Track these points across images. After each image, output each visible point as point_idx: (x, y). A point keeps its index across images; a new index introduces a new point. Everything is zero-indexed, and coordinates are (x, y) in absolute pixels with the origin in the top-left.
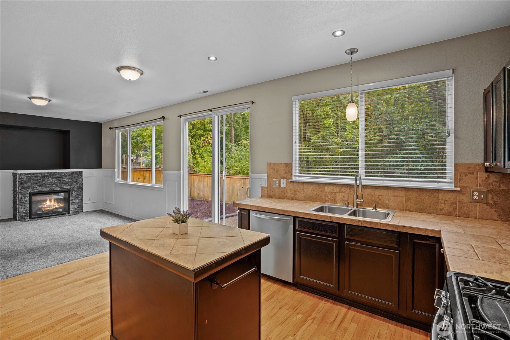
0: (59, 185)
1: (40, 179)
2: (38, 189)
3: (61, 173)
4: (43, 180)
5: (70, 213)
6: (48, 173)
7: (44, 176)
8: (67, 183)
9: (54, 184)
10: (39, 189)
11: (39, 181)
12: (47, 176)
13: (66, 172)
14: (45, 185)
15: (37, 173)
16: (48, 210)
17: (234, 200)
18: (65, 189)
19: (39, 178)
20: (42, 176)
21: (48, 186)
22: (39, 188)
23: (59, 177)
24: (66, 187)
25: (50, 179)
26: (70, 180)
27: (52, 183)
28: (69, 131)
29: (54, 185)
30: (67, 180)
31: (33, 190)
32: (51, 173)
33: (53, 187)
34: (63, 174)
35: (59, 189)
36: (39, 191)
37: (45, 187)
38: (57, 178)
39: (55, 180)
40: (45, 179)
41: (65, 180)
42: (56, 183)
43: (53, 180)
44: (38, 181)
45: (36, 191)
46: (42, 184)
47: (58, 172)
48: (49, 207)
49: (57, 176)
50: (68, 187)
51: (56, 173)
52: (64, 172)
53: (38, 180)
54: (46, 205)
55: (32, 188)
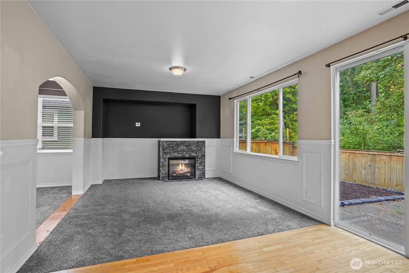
0: (188, 152)
1: (175, 147)
2: (173, 155)
3: (190, 141)
4: (177, 148)
5: (195, 178)
6: (180, 141)
7: (178, 144)
8: (193, 151)
9: (185, 151)
10: (174, 155)
11: (175, 148)
12: (180, 144)
13: (193, 141)
14: (178, 152)
15: (173, 141)
16: (181, 173)
17: (355, 179)
18: (192, 156)
19: (174, 145)
20: (177, 144)
21: (181, 152)
22: (174, 154)
23: (188, 145)
24: (193, 154)
25: (182, 146)
26: (196, 149)
27: (183, 151)
28: (196, 104)
29: (184, 152)
30: (194, 148)
31: (170, 155)
32: (183, 141)
33: (184, 153)
34: (191, 143)
35: (188, 156)
36: (174, 157)
37: (179, 154)
38: (186, 146)
39: (185, 147)
40: (178, 147)
41: (192, 148)
42: (186, 151)
43: (184, 148)
44: (174, 148)
45: (172, 156)
46: (176, 151)
47: (188, 141)
48: (181, 171)
49: (187, 144)
50: (195, 155)
51: (186, 141)
52: (192, 141)
53: (173, 147)
54: (179, 169)
55: (170, 154)
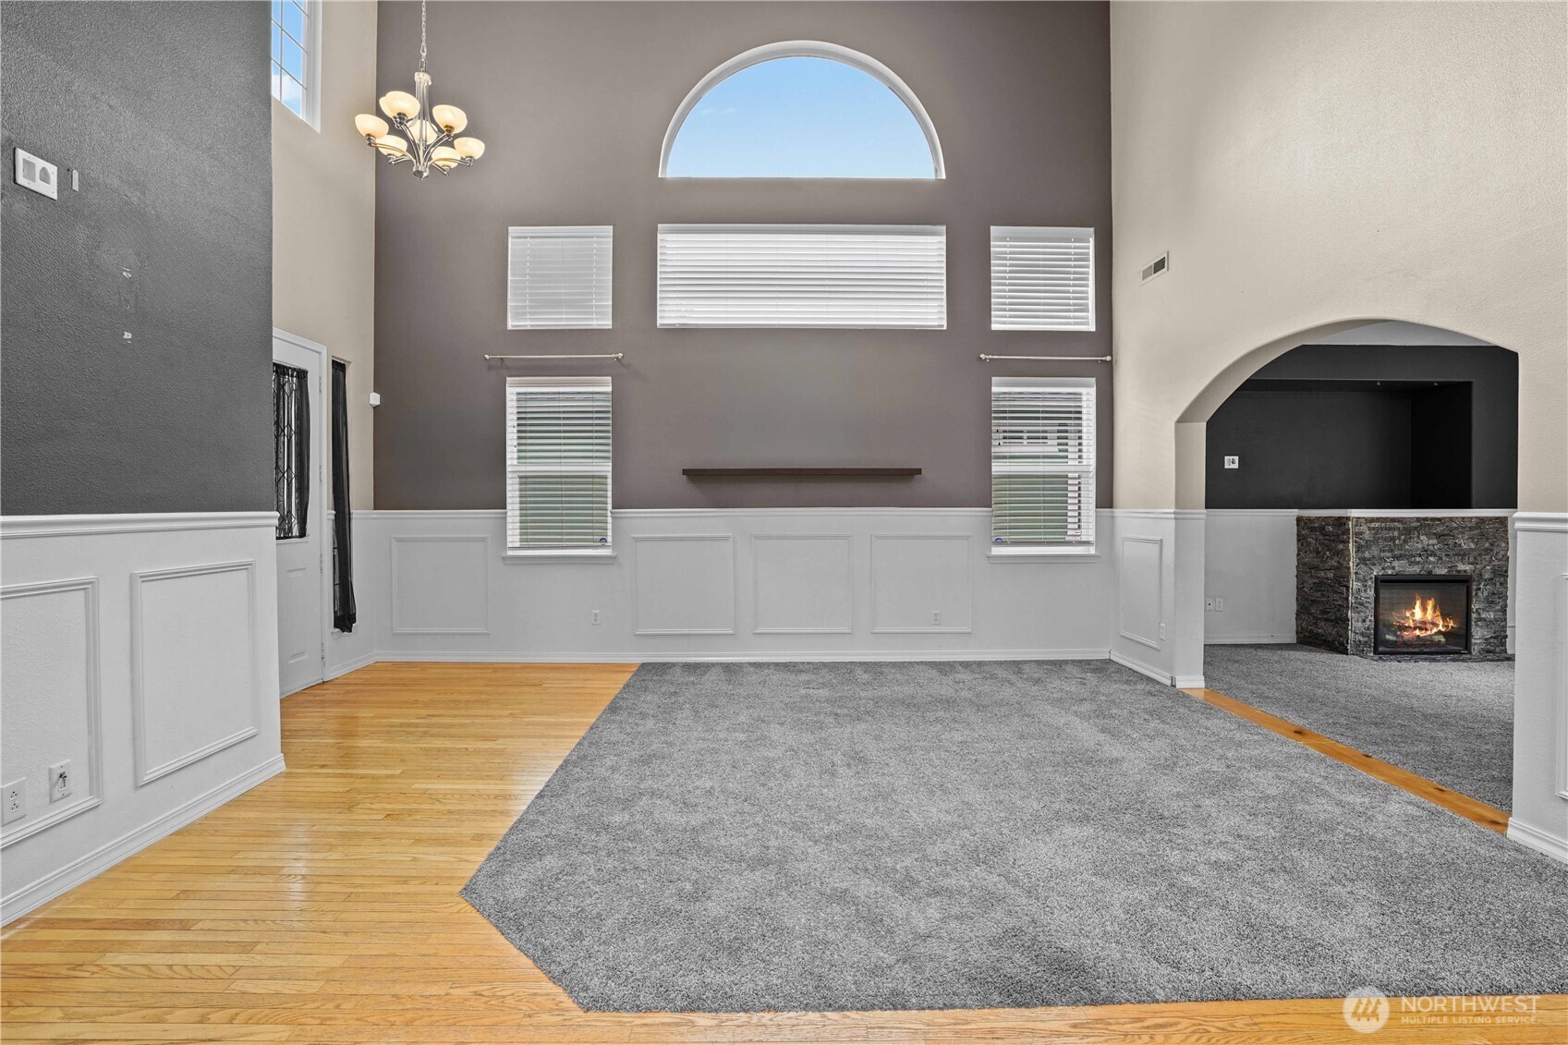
0: (1444, 558)
1: (1399, 539)
2: (1393, 568)
3: (1451, 519)
4: (1405, 542)
5: (1470, 653)
6: (1418, 519)
7: (1409, 529)
8: (1464, 555)
9: (1433, 554)
10: (1397, 568)
11: (1397, 542)
12: (1415, 528)
13: (1463, 518)
14: (1408, 557)
15: (1393, 520)
16: (1418, 636)
18: (1459, 571)
19: (1396, 534)
20: (1404, 528)
21: (1418, 559)
22: (1396, 563)
23: (1445, 533)
24: (1461, 567)
25: (1422, 538)
26: (1472, 546)
27: (1427, 552)
28: (1468, 385)
29: (1431, 559)
30: (1465, 544)
31: (1383, 569)
32: (1426, 519)
33: (1430, 563)
34: (1455, 525)
35: (1444, 571)
36: (1397, 574)
37: (1411, 564)
38: (1439, 536)
39: (1435, 541)
40: (1410, 538)
41: (1460, 545)
42: (1438, 553)
43: (1431, 542)
44: (1394, 542)
45: (1390, 572)
46: (1403, 552)
47: (1444, 518)
48: (1421, 629)
49: (1440, 529)
50: (1468, 568)
51: (1439, 519)
52: (1457, 518)
53: (1393, 539)
54: (1414, 621)
55: (1380, 564)
